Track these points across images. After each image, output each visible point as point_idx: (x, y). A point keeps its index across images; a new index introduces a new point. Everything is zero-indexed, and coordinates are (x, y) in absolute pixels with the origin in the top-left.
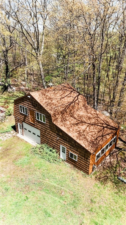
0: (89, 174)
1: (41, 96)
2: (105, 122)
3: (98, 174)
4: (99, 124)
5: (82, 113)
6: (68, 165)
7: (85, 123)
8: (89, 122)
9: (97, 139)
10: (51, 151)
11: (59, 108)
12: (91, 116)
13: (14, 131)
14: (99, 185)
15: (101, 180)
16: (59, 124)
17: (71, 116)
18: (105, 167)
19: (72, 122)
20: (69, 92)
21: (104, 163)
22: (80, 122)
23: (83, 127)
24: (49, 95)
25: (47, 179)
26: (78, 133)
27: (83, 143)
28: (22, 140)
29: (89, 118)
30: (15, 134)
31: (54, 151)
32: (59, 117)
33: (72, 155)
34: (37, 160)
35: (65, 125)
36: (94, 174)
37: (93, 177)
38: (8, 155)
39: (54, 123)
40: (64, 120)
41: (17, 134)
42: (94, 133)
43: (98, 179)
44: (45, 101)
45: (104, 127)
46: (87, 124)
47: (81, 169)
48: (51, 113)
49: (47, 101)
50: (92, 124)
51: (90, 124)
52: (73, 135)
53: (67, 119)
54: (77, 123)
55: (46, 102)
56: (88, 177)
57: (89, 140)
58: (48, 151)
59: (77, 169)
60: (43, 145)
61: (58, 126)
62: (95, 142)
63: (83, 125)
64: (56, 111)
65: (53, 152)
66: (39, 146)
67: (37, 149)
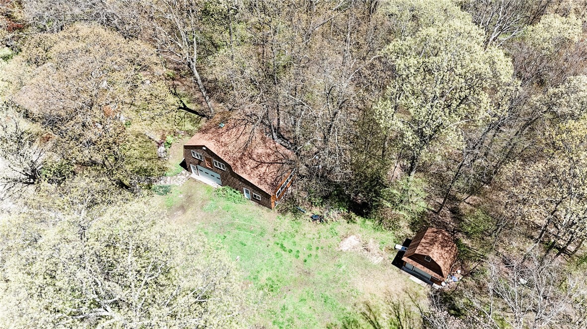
0: (272, 208)
1: (216, 144)
2: (284, 156)
3: (280, 207)
4: (278, 161)
5: (260, 150)
6: (254, 203)
7: (265, 163)
8: (268, 161)
9: (276, 180)
10: (234, 192)
11: (237, 154)
12: (271, 152)
13: (186, 171)
14: (281, 216)
15: (282, 212)
16: (240, 172)
17: (250, 158)
18: (286, 199)
19: (252, 166)
20: (243, 127)
21: (286, 195)
22: (259, 163)
23: (263, 169)
24: (224, 140)
25: (237, 220)
26: (259, 177)
27: (264, 188)
28: (200, 182)
29: (269, 155)
30: (188, 175)
31: (238, 192)
32: (239, 164)
33: (255, 196)
34: (223, 203)
35: (245, 171)
36: (276, 208)
37: (276, 210)
38: (194, 202)
39: (235, 172)
40: (244, 165)
41: (190, 174)
42: (273, 173)
43: (280, 211)
44: (221, 150)
45: (283, 164)
46: (266, 164)
47: (265, 206)
48: (230, 163)
49: (223, 149)
50: (272, 163)
51: (269, 163)
52: (254, 181)
53: (247, 162)
54: (256, 165)
55: (223, 151)
56: (272, 211)
57: (269, 183)
58: (231, 192)
59: (262, 206)
60: (225, 187)
61: (239, 174)
62: (275, 184)
63: (262, 167)
64: (235, 159)
65: (237, 194)
66: (220, 187)
67: (221, 192)
